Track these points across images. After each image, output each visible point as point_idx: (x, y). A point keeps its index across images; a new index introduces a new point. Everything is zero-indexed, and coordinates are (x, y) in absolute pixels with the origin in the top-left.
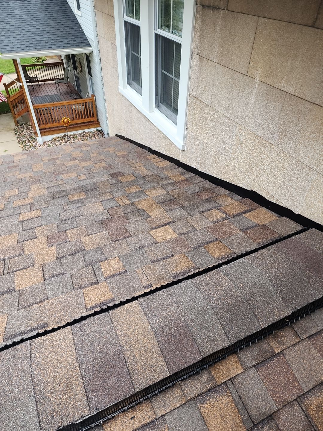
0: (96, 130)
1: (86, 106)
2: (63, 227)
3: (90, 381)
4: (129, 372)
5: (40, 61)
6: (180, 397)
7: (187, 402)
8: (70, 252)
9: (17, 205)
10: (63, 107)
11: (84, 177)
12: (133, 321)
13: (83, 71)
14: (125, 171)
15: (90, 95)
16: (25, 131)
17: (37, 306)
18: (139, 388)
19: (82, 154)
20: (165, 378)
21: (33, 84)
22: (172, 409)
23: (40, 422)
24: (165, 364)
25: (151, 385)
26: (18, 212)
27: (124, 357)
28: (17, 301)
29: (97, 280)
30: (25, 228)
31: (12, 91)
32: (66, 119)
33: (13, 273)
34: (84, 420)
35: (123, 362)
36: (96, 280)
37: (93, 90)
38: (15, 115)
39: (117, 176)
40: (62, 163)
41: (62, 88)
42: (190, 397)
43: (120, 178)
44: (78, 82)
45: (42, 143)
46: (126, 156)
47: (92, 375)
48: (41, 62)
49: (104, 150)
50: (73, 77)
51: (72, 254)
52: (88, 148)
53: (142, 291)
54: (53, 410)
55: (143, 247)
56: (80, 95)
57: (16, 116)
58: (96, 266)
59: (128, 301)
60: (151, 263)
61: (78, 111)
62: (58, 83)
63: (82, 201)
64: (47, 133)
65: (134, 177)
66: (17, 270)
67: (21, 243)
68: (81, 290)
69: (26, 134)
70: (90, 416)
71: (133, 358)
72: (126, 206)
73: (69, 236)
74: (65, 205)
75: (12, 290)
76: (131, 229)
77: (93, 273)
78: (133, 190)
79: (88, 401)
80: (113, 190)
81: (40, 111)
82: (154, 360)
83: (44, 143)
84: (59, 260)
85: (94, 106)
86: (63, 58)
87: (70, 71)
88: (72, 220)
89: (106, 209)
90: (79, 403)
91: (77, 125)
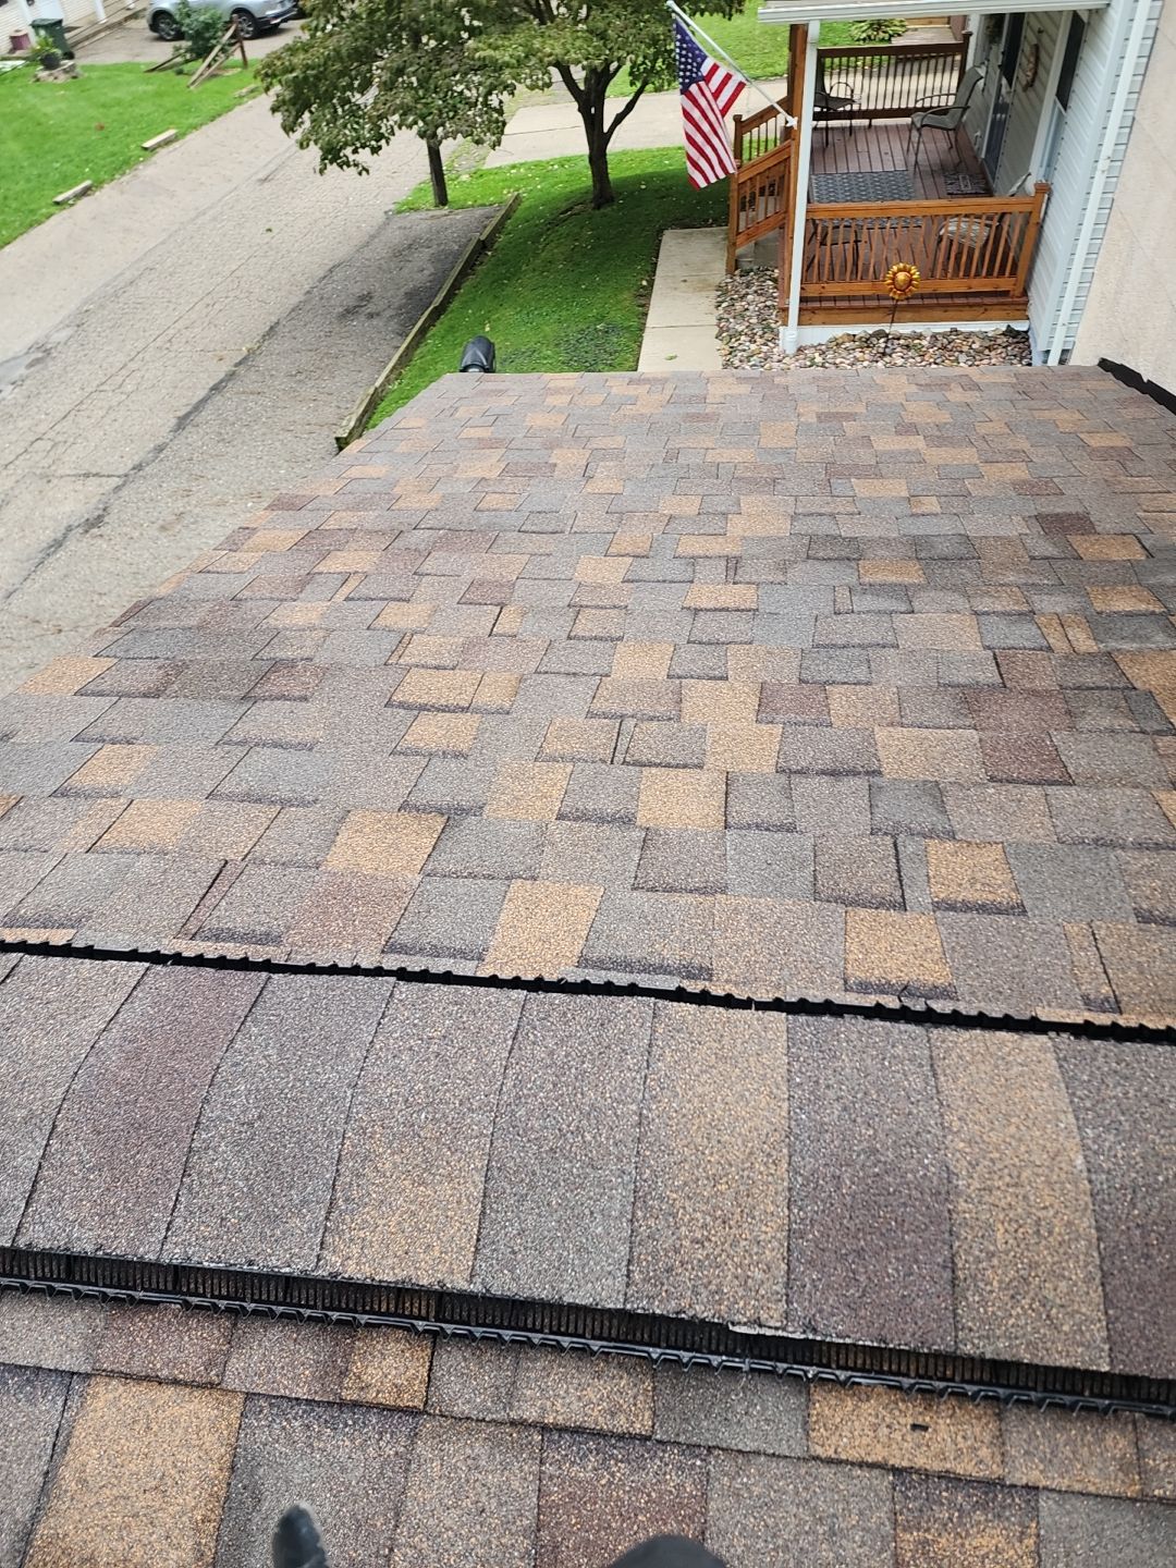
0: (1004, 329)
1: (999, 228)
2: (820, 670)
3: (812, 1226)
4: (953, 1272)
5: (881, 35)
6: (1121, 1466)
7: (1144, 1498)
8: (826, 762)
9: (690, 551)
10: (909, 222)
11: (931, 505)
12: (1015, 1103)
13: (1037, 83)
14: (1107, 518)
15: (1030, 186)
16: (750, 297)
17: (690, 898)
18: (973, 1344)
19: (945, 417)
20: (1087, 1371)
21: (833, 123)
22: (1077, 1487)
23: (629, 1262)
24: (1104, 1323)
25: (1023, 1364)
26: (688, 576)
27: (949, 1211)
28: (636, 858)
29: (903, 896)
30: (697, 635)
31: (755, 145)
32: (904, 270)
33: (637, 769)
34: (758, 1335)
35: (943, 1227)
36: (898, 894)
37: (1049, 165)
38: (738, 234)
39: (1065, 531)
40: (861, 434)
41: (931, 146)
42: (1162, 1492)
43: (1077, 541)
44: (998, 129)
45: (791, 350)
46: (1123, 458)
47: (823, 1211)
48: (883, 40)
49: (1036, 413)
50: (988, 108)
51: (834, 773)
52: (972, 397)
53: (1072, 1013)
54: (677, 1251)
55: (1113, 845)
56: (987, 183)
57: (741, 239)
58: (909, 847)
59: (1007, 1024)
60: (1133, 920)
61: (961, 245)
62: (923, 126)
63: (905, 592)
64: (820, 316)
65: (1142, 551)
66: (651, 765)
67: (678, 681)
68: (841, 909)
69: (751, 308)
70: (780, 1333)
71: (983, 1237)
72: (1074, 657)
73: (834, 706)
74: (842, 594)
75: (627, 821)
76: (1076, 753)
77: (893, 866)
78: (1123, 604)
79: (787, 1285)
80: (1035, 579)
81: (825, 228)
82: (1063, 1285)
83: (800, 350)
84: (783, 778)
85: (1032, 231)
86: (974, 26)
87: (982, 81)
88: (857, 651)
89: (989, 648)
90: (759, 1275)
91: (935, 301)
